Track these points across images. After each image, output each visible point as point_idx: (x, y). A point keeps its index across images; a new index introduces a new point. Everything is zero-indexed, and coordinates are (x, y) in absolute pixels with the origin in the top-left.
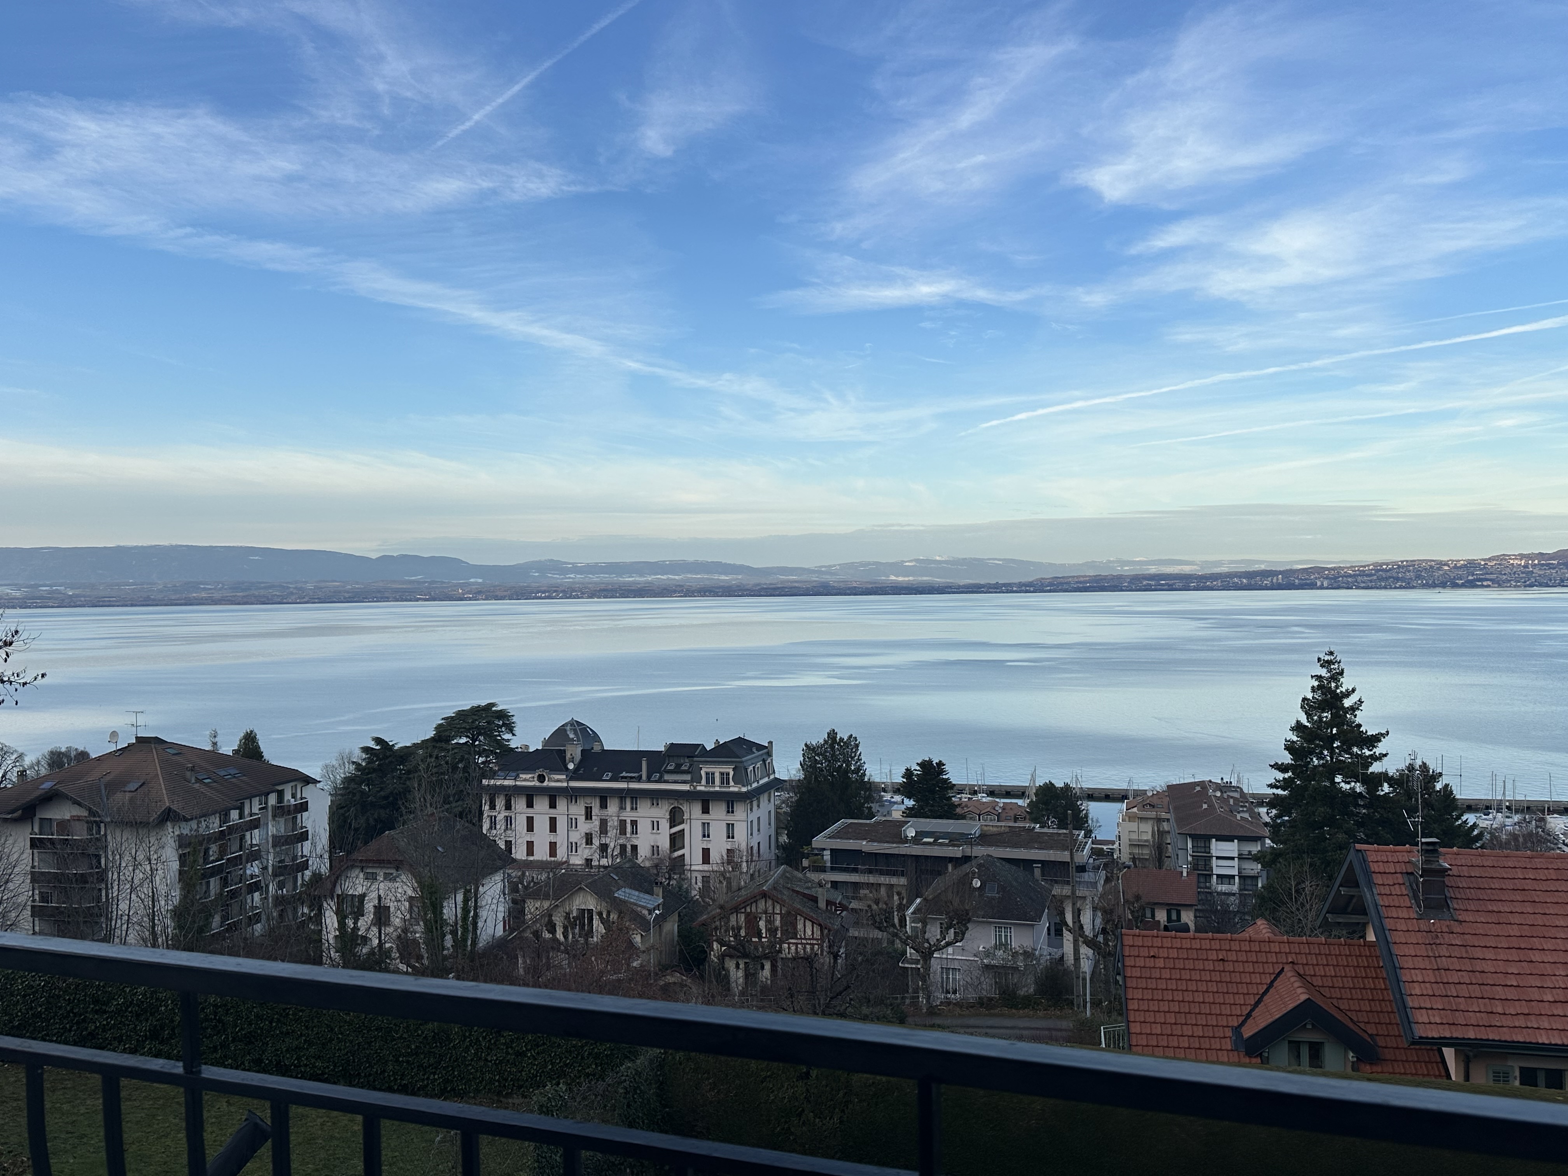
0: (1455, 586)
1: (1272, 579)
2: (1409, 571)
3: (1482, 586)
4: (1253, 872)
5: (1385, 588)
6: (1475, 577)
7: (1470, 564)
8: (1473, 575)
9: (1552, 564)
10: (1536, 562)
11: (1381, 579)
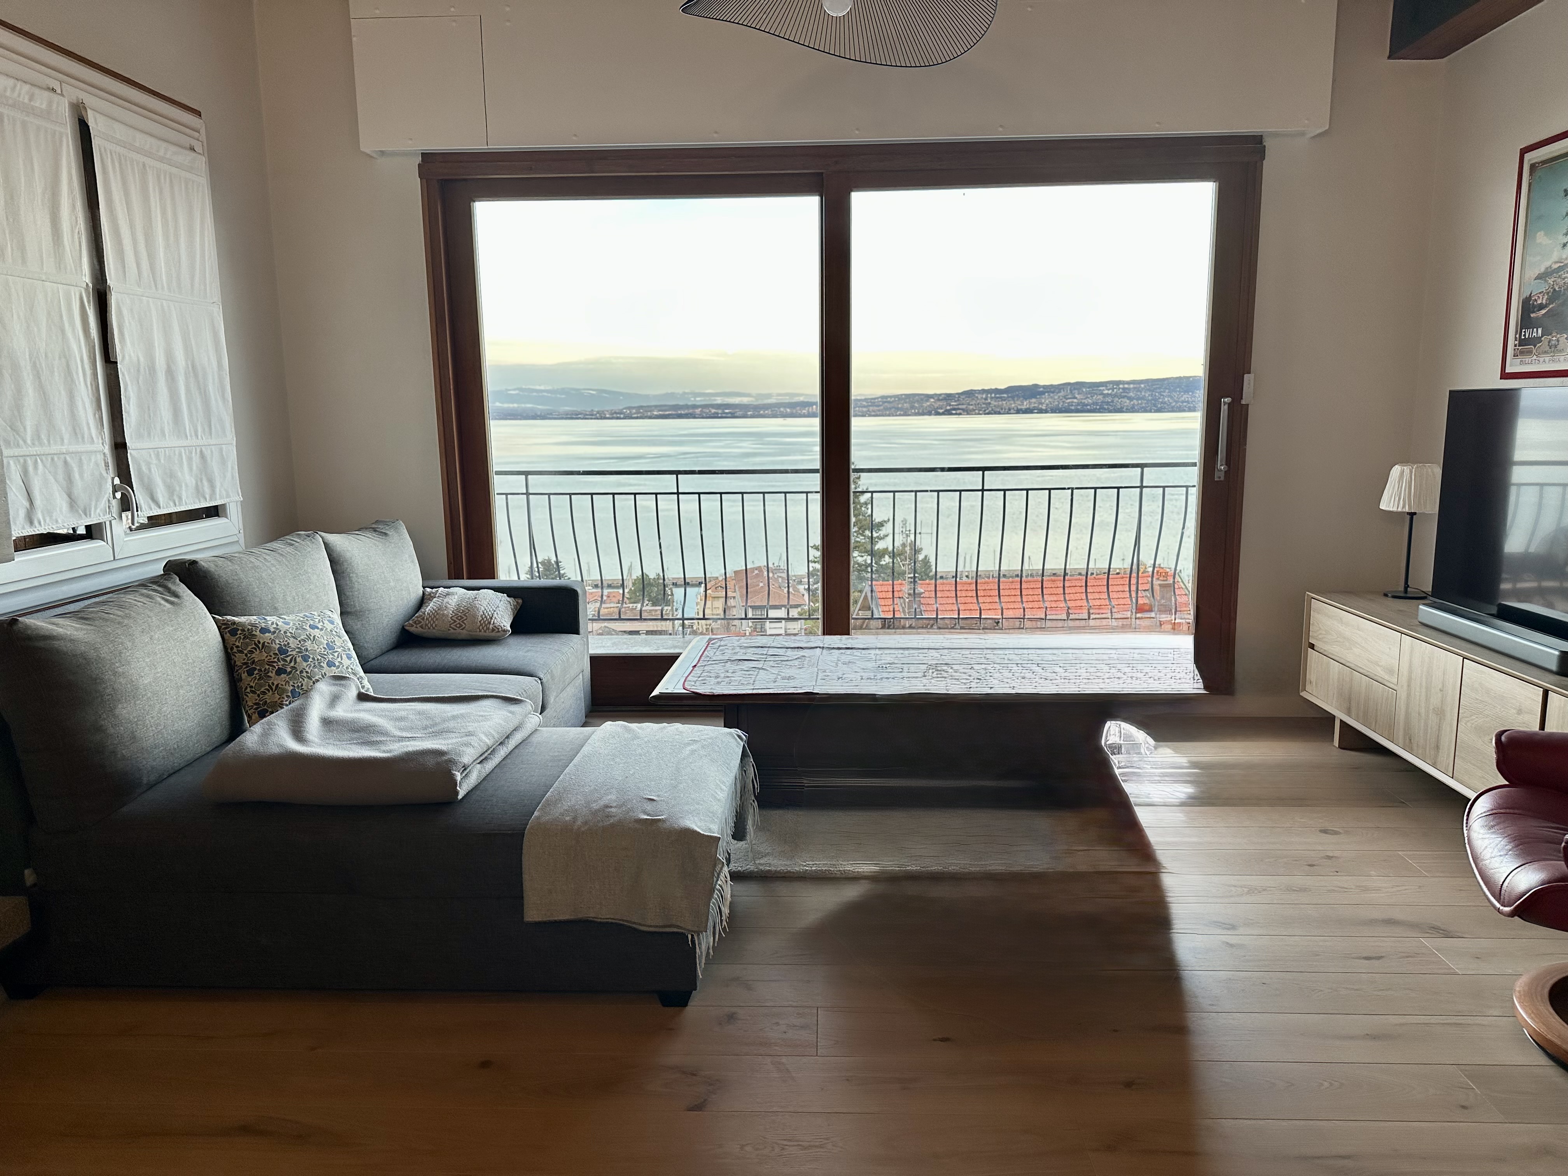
0: (938, 414)
1: (809, 409)
2: (906, 403)
3: (956, 414)
4: (795, 630)
5: (889, 415)
6: (951, 407)
7: (948, 397)
8: (950, 405)
9: (1004, 397)
10: (993, 395)
11: (886, 409)
